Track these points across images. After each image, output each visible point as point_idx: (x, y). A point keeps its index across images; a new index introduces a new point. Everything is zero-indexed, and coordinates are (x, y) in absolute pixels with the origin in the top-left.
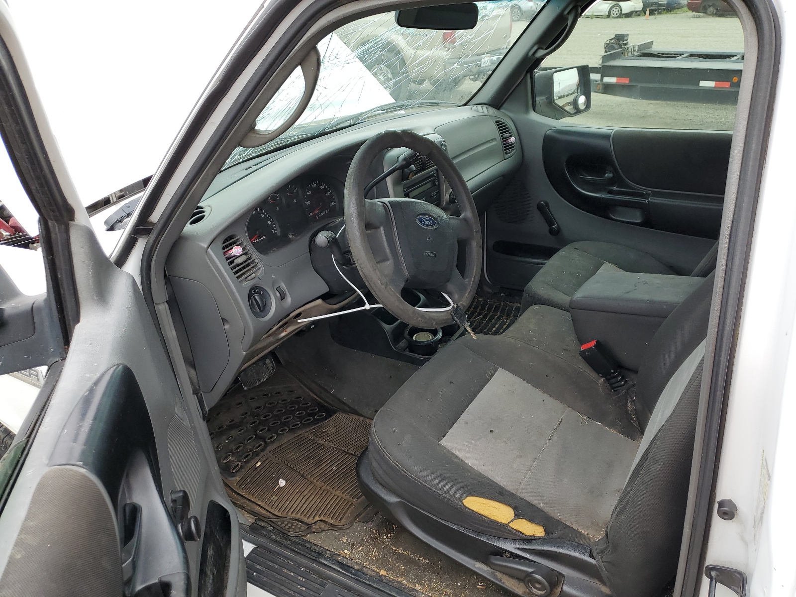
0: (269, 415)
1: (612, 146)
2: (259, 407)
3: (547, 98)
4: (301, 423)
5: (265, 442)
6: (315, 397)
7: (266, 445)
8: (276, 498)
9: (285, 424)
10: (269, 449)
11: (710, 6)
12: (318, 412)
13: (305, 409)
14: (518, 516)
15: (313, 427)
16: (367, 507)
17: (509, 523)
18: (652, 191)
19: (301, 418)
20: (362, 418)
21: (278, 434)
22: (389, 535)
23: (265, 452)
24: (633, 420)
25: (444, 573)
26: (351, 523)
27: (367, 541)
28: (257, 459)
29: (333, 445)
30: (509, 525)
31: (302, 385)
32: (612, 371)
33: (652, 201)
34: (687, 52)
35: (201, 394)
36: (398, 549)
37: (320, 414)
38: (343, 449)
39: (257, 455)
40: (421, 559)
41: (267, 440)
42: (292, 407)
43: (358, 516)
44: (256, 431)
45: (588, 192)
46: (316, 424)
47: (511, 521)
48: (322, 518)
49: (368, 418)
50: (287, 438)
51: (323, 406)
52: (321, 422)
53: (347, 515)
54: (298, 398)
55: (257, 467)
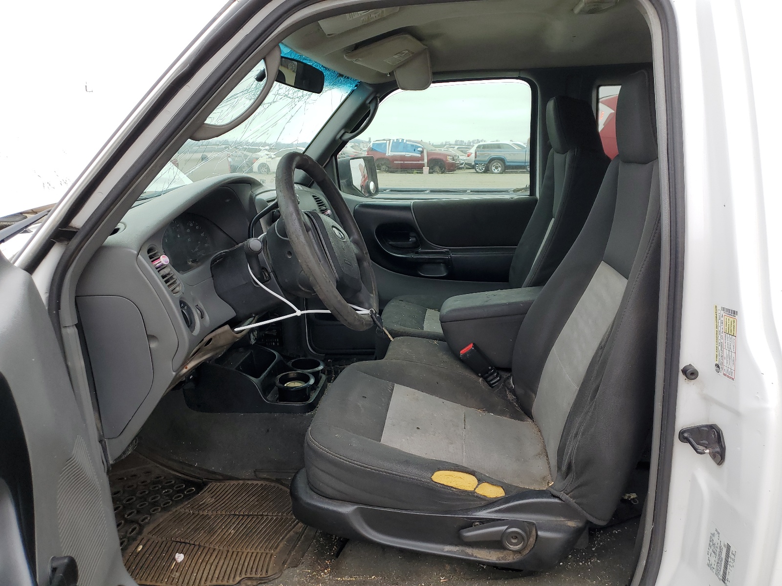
0: (132, 499)
1: (414, 216)
2: (118, 492)
3: (347, 181)
4: (172, 500)
5: (140, 525)
6: (177, 474)
7: (142, 528)
8: (178, 574)
9: (155, 504)
10: (146, 530)
11: (382, 165)
12: (185, 489)
13: (172, 487)
14: (480, 481)
15: (186, 503)
16: (290, 552)
17: (475, 489)
18: (450, 249)
19: (170, 496)
20: (241, 482)
21: (151, 515)
22: (326, 571)
23: (143, 535)
24: (516, 407)
25: (403, 580)
26: (281, 571)
27: (307, 581)
28: (136, 543)
29: (220, 513)
30: (476, 491)
31: (158, 465)
32: (490, 368)
33: (453, 255)
34: (388, 189)
35: (105, 443)
36: (343, 578)
37: (189, 489)
38: (233, 513)
39: (134, 539)
40: (373, 577)
41: (140, 522)
42: (155, 487)
43: (284, 563)
44: (124, 516)
45: (399, 254)
46: (189, 499)
47: (477, 487)
48: (243, 576)
49: (248, 480)
50: (161, 518)
51: (189, 481)
52: (193, 497)
53: (271, 566)
54: (158, 478)
55: (139, 552)
